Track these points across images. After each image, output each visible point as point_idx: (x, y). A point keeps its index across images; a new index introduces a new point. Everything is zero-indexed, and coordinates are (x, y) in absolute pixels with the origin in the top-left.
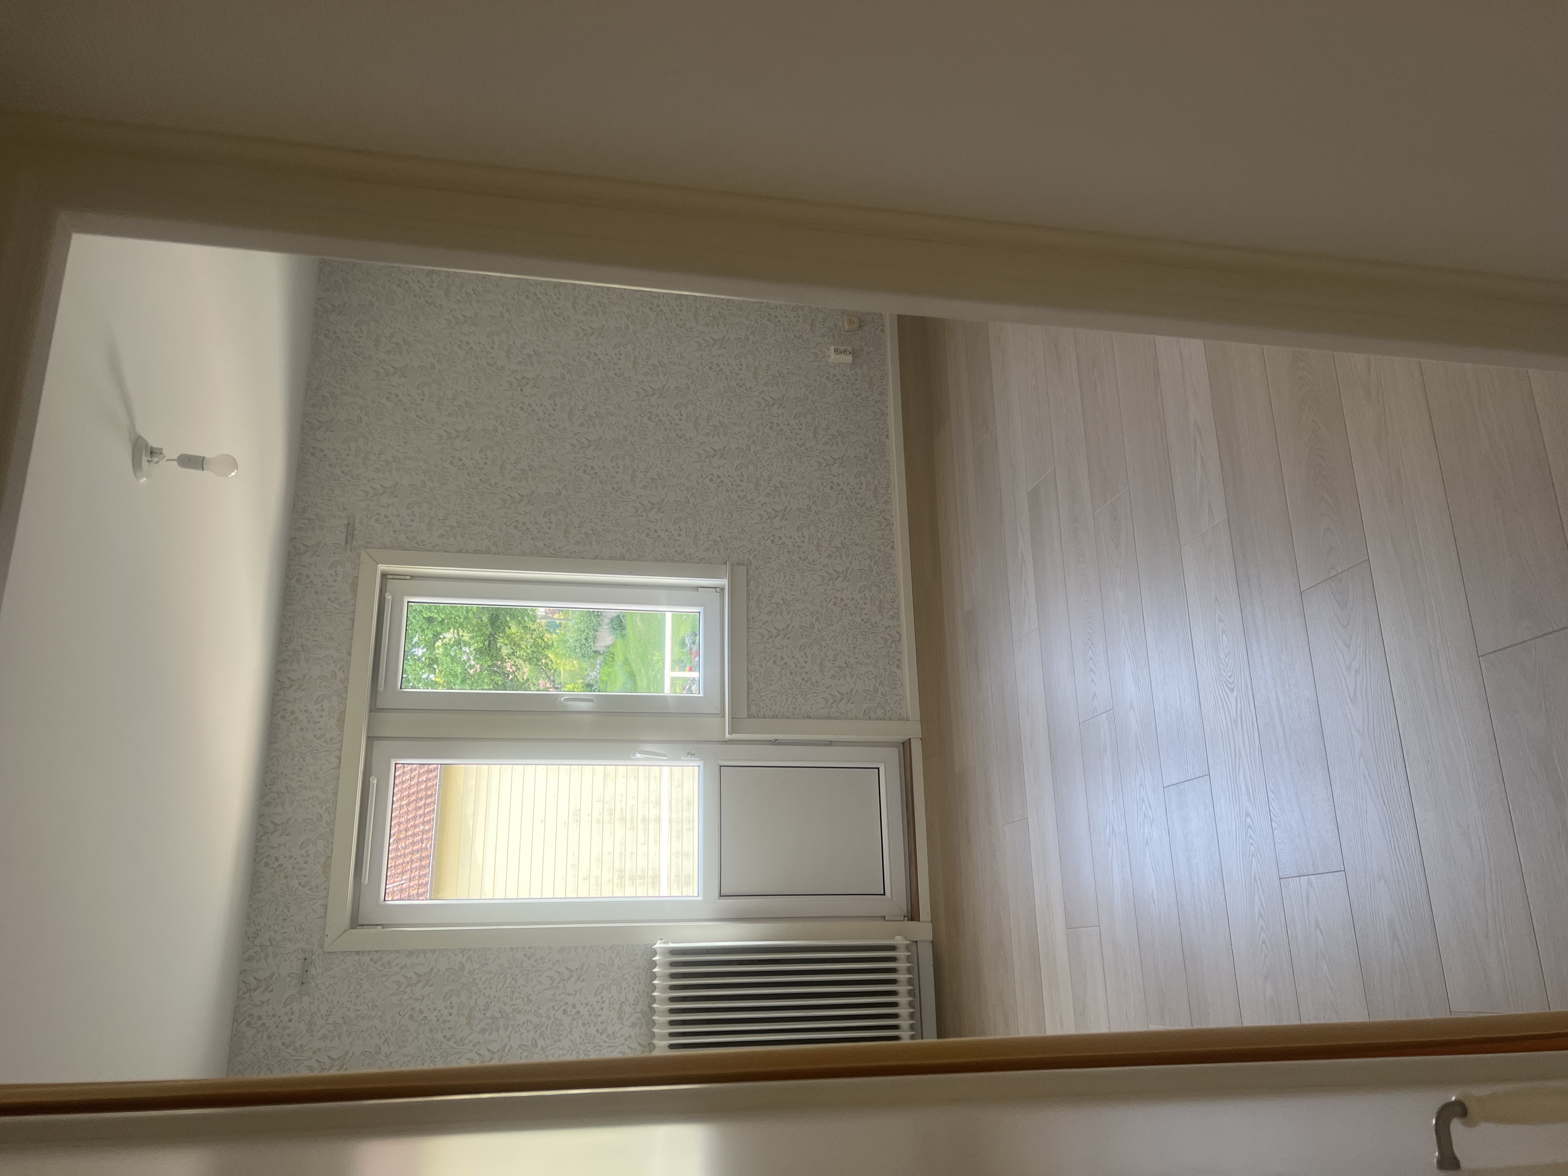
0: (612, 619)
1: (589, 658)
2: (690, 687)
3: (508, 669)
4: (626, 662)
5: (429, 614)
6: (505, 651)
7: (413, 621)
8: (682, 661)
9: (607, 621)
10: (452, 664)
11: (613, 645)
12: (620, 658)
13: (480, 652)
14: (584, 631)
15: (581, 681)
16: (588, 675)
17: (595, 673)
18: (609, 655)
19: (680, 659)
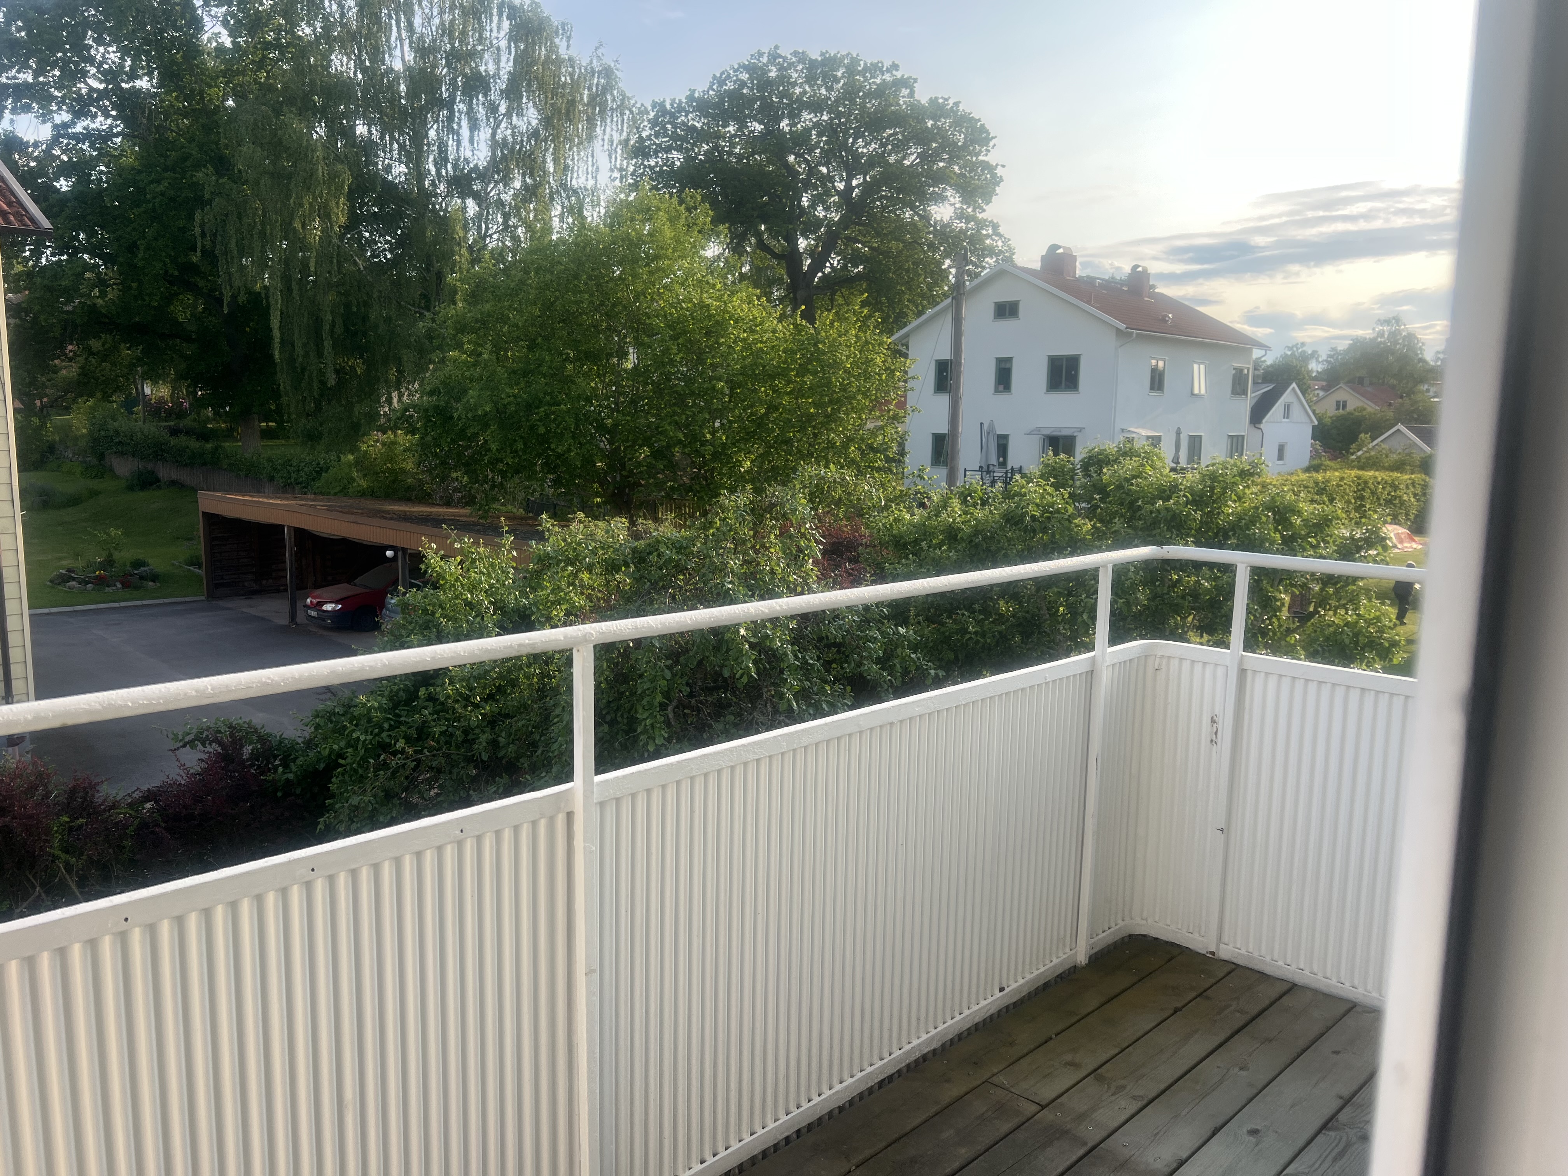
0: (153, 473)
1: (92, 447)
2: (74, 579)
3: (70, 347)
4: (94, 494)
5: (142, 247)
6: (95, 344)
7: (130, 228)
8: (112, 566)
9: (150, 466)
10: (72, 275)
11: (115, 477)
12: (95, 484)
13: (93, 310)
14: (132, 440)
15: (57, 439)
16: (68, 447)
17: (70, 455)
18: (101, 470)
19: (114, 562)
